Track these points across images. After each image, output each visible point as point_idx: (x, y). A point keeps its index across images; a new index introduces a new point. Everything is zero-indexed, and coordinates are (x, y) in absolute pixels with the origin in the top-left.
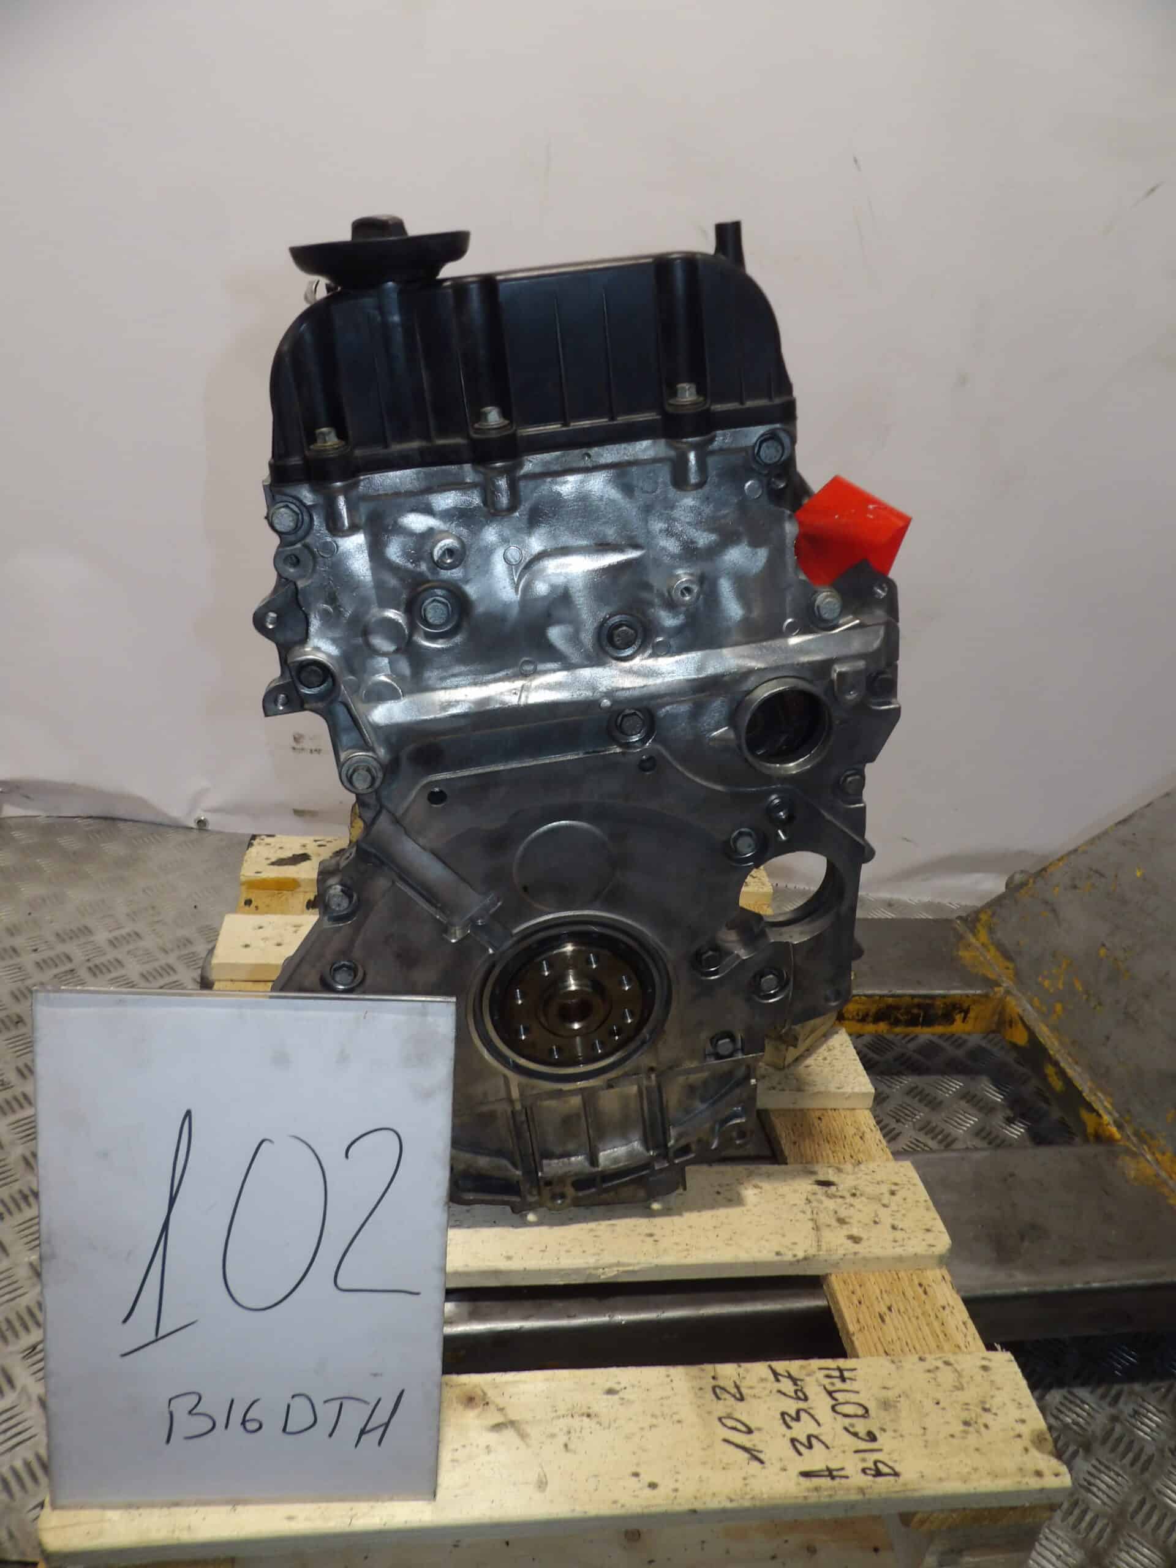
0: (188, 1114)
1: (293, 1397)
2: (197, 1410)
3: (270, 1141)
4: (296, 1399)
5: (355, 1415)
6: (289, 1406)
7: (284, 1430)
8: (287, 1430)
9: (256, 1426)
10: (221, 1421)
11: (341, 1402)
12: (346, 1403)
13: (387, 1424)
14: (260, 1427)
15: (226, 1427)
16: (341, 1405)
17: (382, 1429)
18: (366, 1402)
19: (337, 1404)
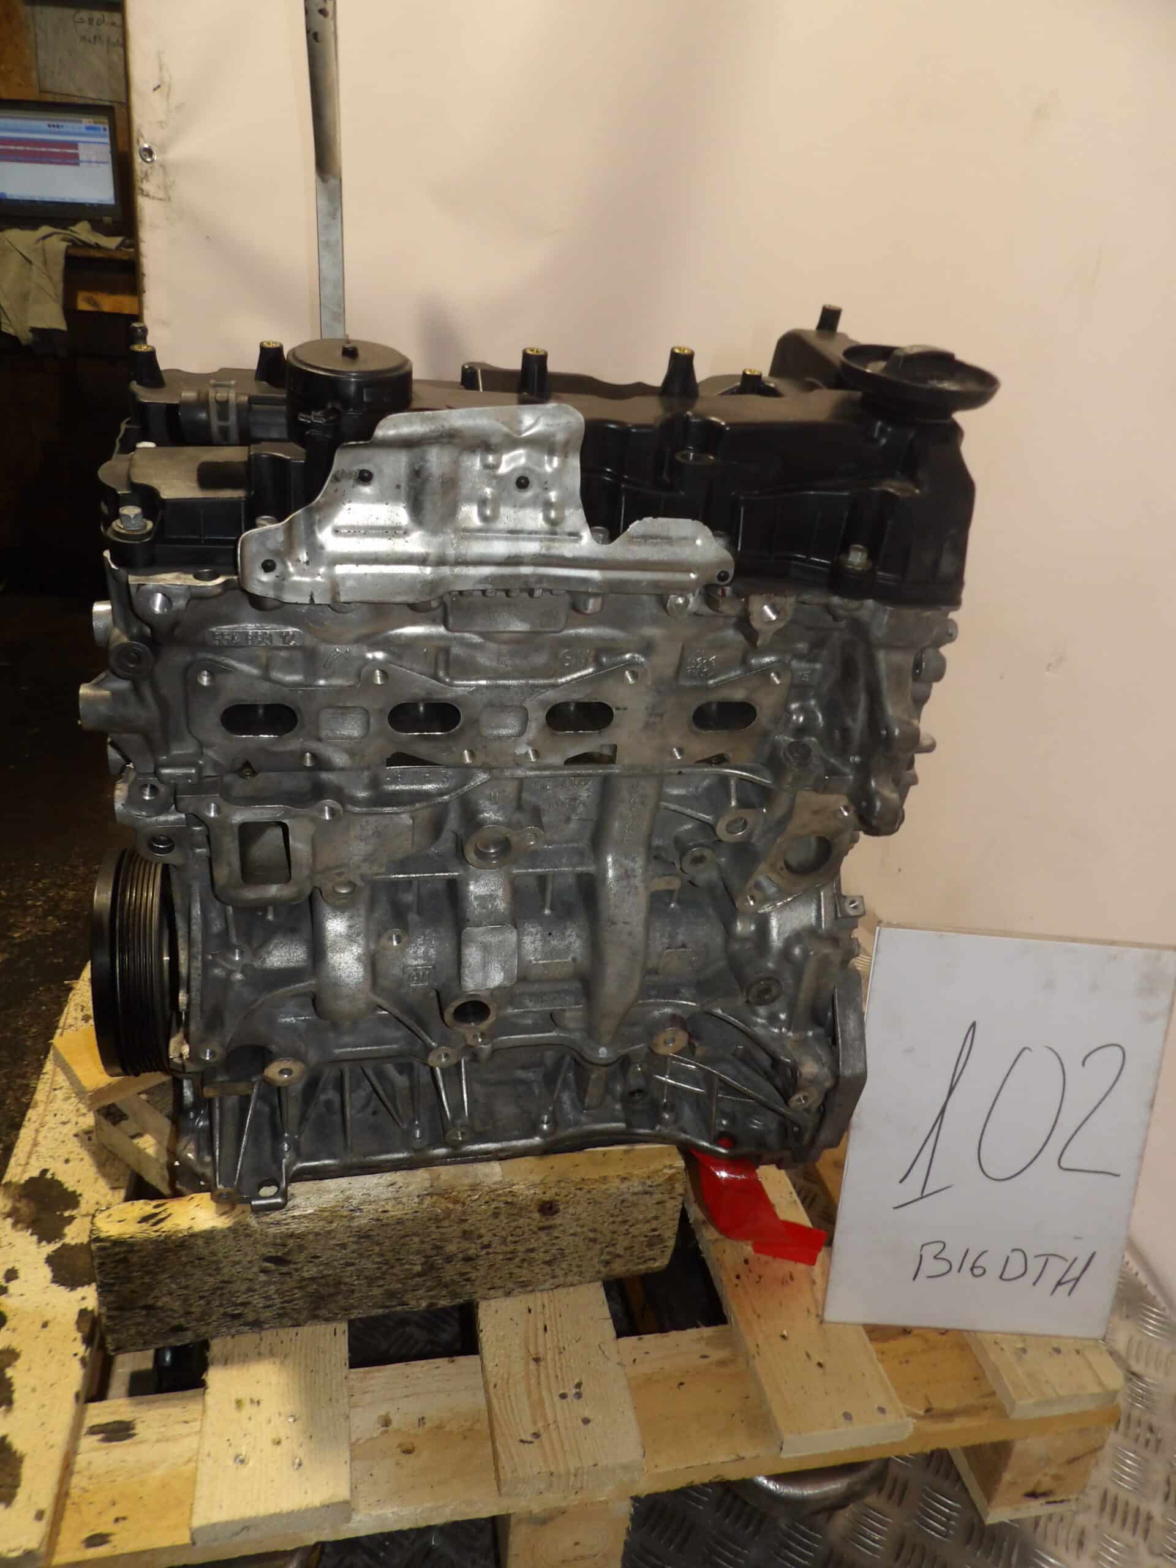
0: (974, 1025)
1: (1013, 1250)
2: (942, 1255)
3: (1030, 1049)
4: (1015, 1252)
5: (1055, 1270)
6: (1008, 1258)
7: (1001, 1277)
8: (1004, 1277)
9: (980, 1271)
10: (955, 1267)
11: (1048, 1256)
12: (1052, 1260)
13: (1078, 1279)
14: (985, 1271)
15: (959, 1271)
16: (1047, 1260)
17: (1073, 1282)
18: (1065, 1260)
19: (1044, 1259)
